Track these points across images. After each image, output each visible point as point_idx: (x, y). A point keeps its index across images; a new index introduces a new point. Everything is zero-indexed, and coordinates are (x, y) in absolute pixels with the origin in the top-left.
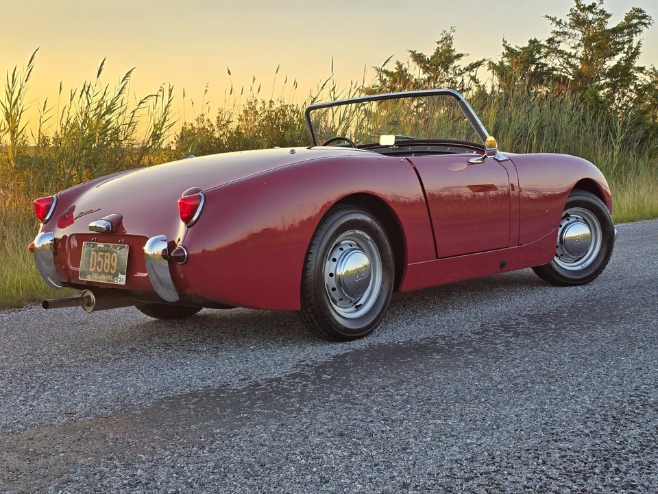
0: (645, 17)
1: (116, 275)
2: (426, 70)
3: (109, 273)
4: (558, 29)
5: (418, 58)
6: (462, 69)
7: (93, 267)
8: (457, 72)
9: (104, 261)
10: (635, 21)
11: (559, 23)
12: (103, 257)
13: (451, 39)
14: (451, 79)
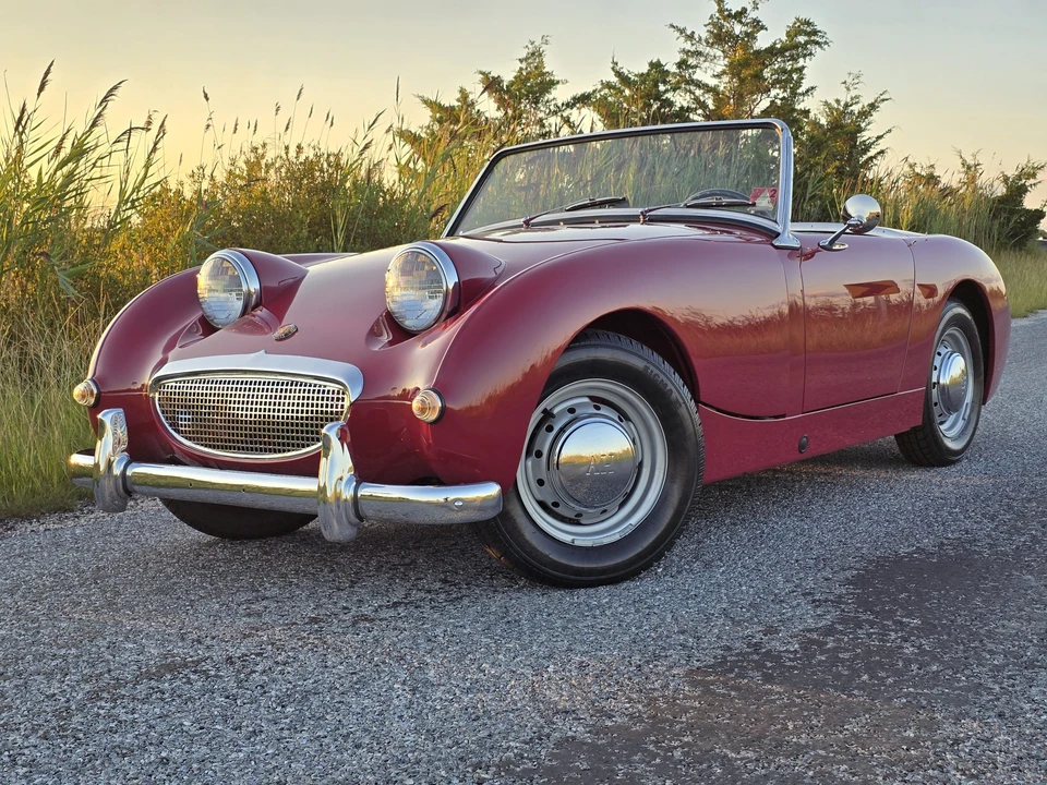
0: (815, 33)
2: (502, 103)
4: (688, 46)
5: (492, 84)
6: (560, 105)
8: (552, 108)
10: (802, 39)
11: (691, 37)
13: (540, 55)
14: (541, 120)
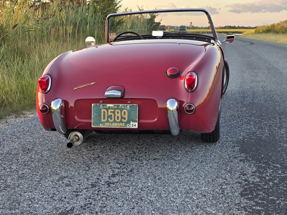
1: (128, 122)
3: (121, 122)
7: (104, 118)
9: (115, 115)
12: (114, 112)
